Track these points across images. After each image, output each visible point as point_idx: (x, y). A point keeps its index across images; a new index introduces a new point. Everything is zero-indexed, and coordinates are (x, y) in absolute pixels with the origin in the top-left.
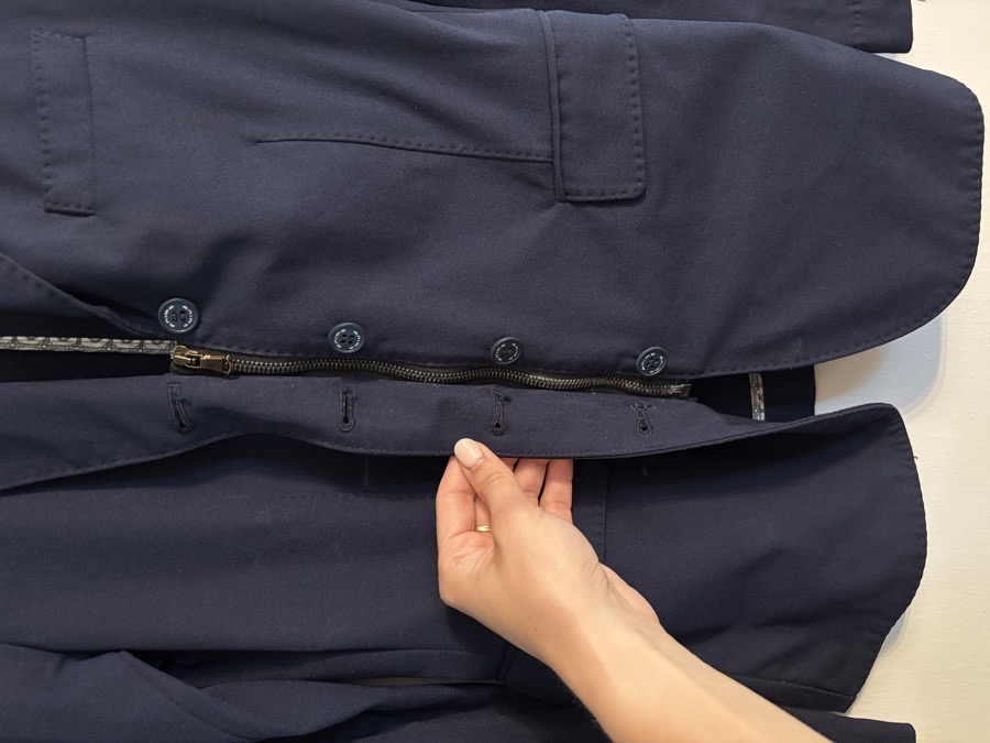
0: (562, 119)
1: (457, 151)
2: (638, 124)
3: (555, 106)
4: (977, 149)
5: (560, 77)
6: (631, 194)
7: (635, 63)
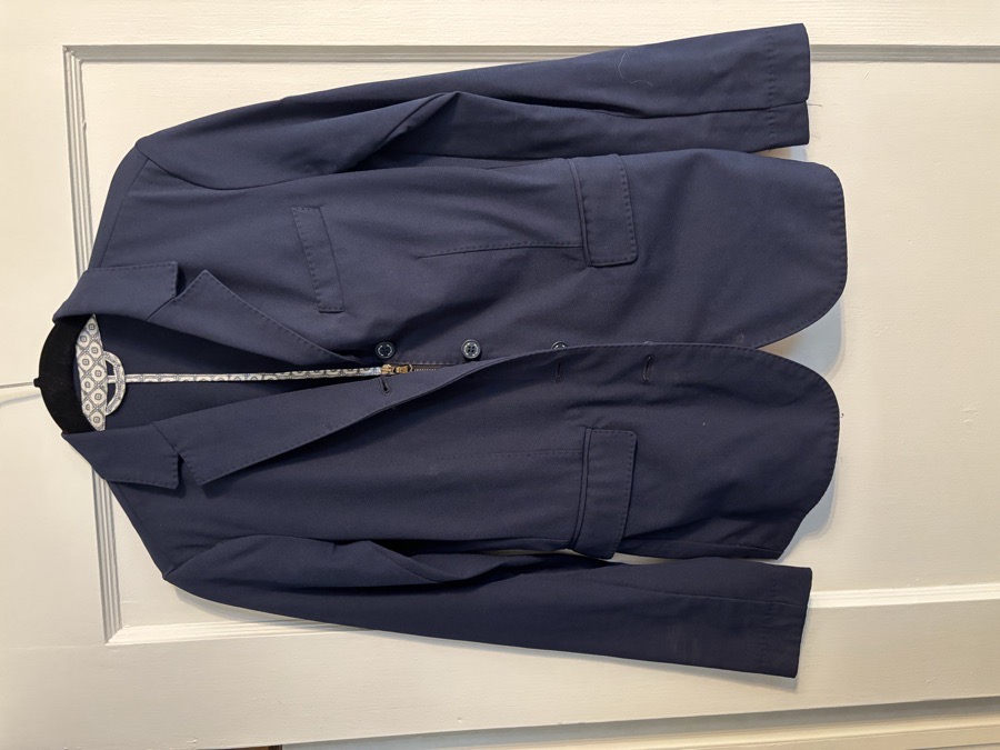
0: (587, 222)
1: (528, 244)
2: (631, 221)
3: (582, 216)
4: (840, 211)
5: (583, 199)
6: (630, 260)
7: (626, 186)
